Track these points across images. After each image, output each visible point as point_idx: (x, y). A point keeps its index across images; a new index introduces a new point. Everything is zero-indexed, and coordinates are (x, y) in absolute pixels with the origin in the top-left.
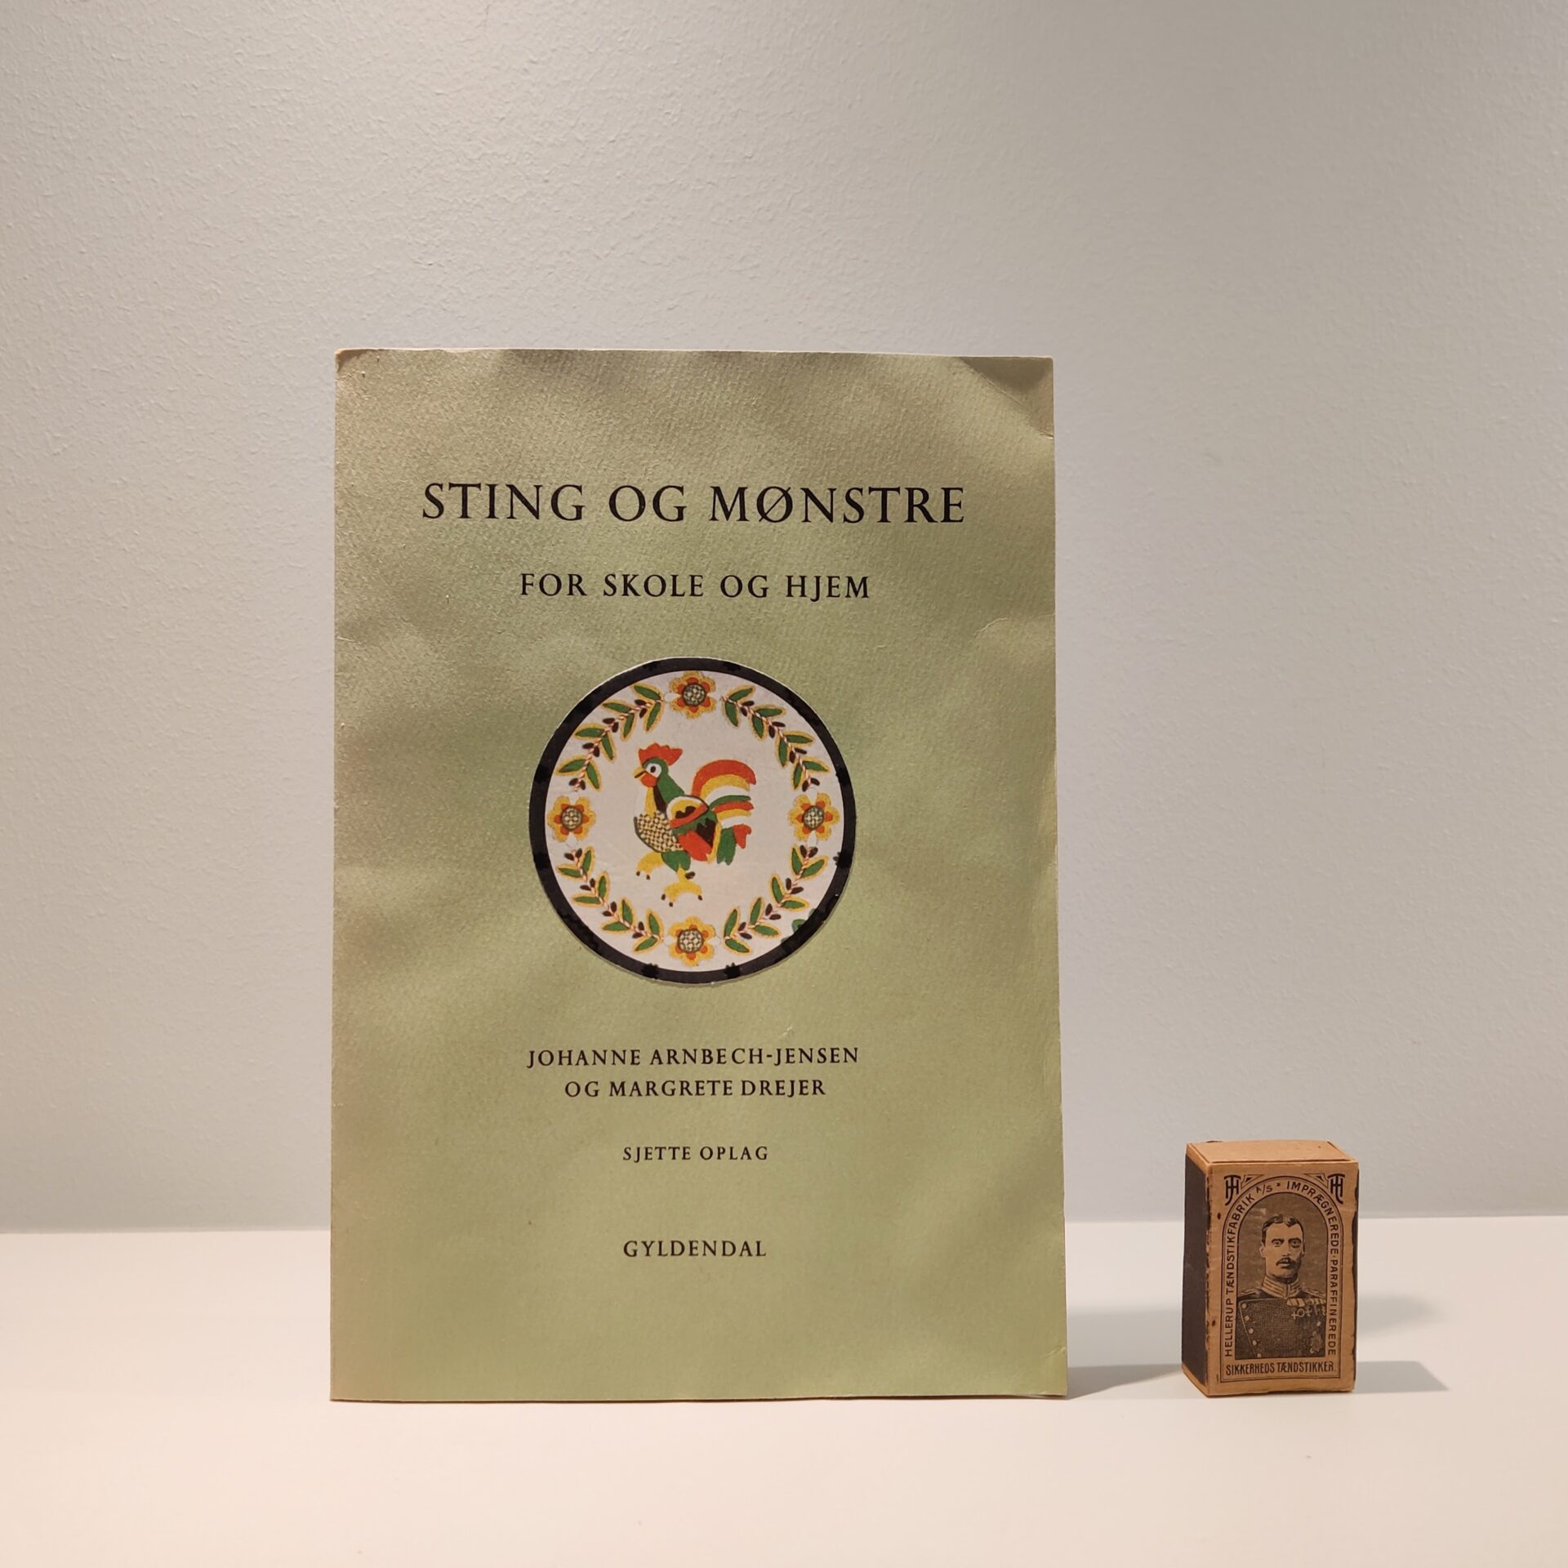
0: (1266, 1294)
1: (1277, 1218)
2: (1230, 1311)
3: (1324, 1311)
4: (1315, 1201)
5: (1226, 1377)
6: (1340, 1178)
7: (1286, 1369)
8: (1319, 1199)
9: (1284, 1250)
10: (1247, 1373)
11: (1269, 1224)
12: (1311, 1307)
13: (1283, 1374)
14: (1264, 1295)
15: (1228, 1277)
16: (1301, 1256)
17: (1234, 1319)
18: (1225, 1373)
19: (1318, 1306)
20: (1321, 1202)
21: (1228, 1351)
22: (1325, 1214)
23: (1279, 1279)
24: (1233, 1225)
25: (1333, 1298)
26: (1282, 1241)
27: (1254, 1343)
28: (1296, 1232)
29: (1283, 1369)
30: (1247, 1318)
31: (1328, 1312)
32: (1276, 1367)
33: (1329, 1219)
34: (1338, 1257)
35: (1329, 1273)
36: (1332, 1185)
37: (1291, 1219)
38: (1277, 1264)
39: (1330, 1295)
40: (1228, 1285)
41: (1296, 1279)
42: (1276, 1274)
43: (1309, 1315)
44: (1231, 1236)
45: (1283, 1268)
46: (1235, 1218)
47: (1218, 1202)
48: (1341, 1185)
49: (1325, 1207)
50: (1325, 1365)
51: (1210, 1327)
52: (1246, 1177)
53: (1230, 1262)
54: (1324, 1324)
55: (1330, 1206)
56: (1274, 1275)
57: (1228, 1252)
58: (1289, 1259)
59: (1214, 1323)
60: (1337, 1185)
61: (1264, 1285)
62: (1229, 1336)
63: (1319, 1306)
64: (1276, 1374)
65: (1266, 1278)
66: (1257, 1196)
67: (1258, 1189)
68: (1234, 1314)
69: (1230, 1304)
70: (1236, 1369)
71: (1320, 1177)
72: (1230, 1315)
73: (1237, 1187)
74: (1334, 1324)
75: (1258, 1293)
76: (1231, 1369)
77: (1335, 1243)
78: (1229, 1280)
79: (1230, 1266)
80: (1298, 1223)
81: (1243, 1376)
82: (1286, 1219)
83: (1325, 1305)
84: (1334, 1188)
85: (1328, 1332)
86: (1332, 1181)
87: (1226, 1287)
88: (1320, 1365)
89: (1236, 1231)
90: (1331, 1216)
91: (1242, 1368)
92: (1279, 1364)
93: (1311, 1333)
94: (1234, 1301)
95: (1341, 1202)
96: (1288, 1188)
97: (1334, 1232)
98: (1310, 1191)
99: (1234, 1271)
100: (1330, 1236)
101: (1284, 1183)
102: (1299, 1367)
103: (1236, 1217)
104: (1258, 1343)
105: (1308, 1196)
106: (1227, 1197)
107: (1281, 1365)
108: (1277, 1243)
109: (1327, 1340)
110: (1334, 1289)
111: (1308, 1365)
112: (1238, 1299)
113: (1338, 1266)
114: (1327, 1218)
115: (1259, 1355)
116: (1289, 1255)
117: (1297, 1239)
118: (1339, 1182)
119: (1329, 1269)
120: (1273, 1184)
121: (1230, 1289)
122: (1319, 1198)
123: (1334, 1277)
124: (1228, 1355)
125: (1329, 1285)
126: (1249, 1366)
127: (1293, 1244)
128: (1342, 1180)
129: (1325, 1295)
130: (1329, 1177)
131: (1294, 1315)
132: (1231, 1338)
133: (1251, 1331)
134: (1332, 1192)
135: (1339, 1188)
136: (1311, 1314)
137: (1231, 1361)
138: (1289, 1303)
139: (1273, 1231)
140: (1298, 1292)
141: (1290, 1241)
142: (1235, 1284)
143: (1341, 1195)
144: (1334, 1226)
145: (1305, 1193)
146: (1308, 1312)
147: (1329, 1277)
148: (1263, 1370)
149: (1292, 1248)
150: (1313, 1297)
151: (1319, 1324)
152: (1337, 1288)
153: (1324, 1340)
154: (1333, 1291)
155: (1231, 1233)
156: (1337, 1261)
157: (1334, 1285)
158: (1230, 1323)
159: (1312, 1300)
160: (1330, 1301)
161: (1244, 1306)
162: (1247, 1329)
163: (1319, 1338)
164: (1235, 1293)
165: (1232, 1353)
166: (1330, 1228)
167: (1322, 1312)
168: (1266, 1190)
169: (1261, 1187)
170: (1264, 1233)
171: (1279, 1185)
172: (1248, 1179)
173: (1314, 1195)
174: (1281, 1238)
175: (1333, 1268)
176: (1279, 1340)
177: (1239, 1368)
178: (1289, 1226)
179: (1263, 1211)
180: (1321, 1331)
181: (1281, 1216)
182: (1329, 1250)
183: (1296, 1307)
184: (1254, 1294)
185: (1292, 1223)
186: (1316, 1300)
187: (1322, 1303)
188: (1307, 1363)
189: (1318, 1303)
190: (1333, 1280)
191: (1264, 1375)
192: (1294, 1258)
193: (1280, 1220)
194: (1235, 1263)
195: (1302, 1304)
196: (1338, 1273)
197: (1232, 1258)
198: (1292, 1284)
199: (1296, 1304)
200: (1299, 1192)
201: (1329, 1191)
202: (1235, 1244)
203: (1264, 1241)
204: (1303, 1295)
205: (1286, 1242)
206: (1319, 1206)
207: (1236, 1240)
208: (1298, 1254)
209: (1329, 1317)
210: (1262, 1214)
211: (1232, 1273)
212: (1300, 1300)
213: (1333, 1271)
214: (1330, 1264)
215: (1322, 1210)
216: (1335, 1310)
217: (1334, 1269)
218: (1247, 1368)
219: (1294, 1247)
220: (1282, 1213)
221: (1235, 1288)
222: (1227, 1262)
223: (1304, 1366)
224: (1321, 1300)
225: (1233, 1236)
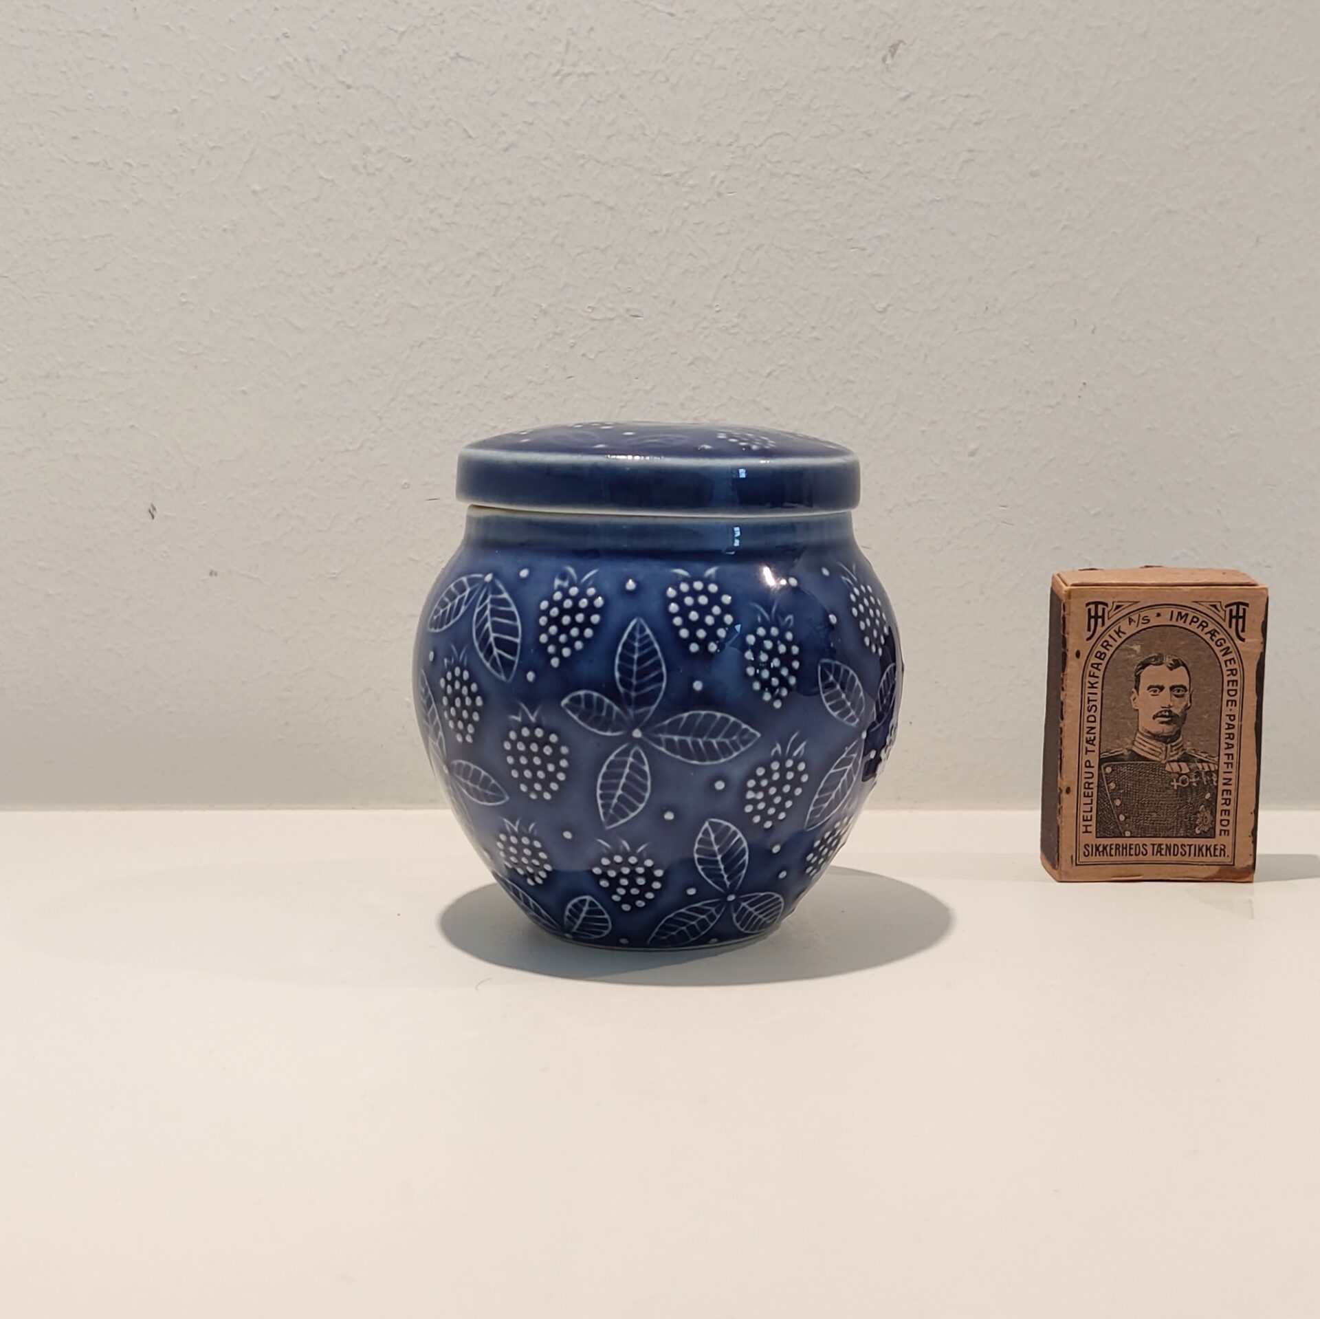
0: (1139, 756)
1: (1156, 658)
2: (1091, 775)
3: (1215, 779)
4: (1207, 638)
5: (1083, 859)
6: (1241, 607)
7: (1163, 852)
8: (1213, 635)
9: (1165, 698)
10: (1111, 855)
11: (1144, 665)
12: (1198, 774)
13: (1159, 858)
14: (1135, 756)
15: (1088, 733)
16: (1187, 708)
17: (1095, 786)
18: (1082, 853)
19: (1206, 773)
20: (1215, 639)
21: (1086, 826)
22: (1220, 655)
23: (1155, 736)
24: (1096, 666)
25: (1228, 764)
26: (1162, 688)
27: (1122, 818)
28: (1180, 677)
29: (1159, 851)
30: (1113, 785)
31: (1221, 781)
32: (1150, 849)
33: (1226, 662)
34: (1236, 710)
35: (1223, 731)
36: (1231, 617)
37: (1173, 660)
38: (1154, 717)
39: (1224, 759)
40: (1087, 742)
41: (1178, 738)
42: (1153, 731)
43: (1195, 784)
44: (1093, 680)
45: (1162, 723)
46: (1099, 658)
47: (1076, 639)
48: (1244, 617)
49: (1221, 645)
50: (1215, 849)
51: (1064, 795)
52: (1115, 604)
53: (1092, 713)
54: (1215, 796)
55: (1228, 644)
56: (1149, 732)
57: (1089, 701)
58: (1170, 711)
59: (1068, 791)
60: (1238, 617)
61: (1136, 743)
62: (1088, 808)
63: (1209, 773)
64: (1149, 857)
65: (1138, 735)
66: (1128, 629)
67: (1131, 621)
68: (1095, 780)
69: (1090, 767)
70: (1097, 849)
71: (1215, 606)
72: (1090, 781)
73: (1103, 617)
74: (1228, 797)
75: (1126, 752)
76: (1090, 849)
77: (1232, 693)
78: (1089, 736)
79: (1092, 719)
80: (1184, 665)
81: (1105, 858)
82: (1168, 660)
83: (1217, 772)
84: (1234, 621)
85: (1219, 807)
86: (1231, 611)
87: (1085, 745)
88: (1208, 849)
89: (1100, 674)
90: (1228, 657)
91: (1105, 848)
92: (1153, 845)
93: (1198, 807)
94: (1095, 763)
95: (1243, 640)
96: (1171, 619)
97: (1232, 678)
98: (1201, 625)
99: (1097, 725)
100: (1225, 683)
101: (1166, 613)
102: (1180, 850)
103: (1100, 656)
104: (1126, 818)
105: (1198, 631)
106: (1089, 630)
107: (1156, 847)
108: (1155, 691)
109: (1219, 817)
110: (1229, 751)
111: (1193, 848)
112: (1101, 761)
113: (1236, 723)
114: (1222, 659)
115: (1128, 834)
116: (1170, 706)
117: (1184, 687)
118: (1241, 614)
119: (1224, 726)
120: (1151, 614)
121: (1090, 747)
122: (1213, 633)
123: (1231, 737)
124: (1086, 832)
125: (1223, 746)
126: (1114, 847)
127: (1176, 693)
128: (1244, 610)
129: (1216, 759)
130: (1227, 606)
131: (1175, 784)
132: (1091, 811)
133: (1118, 803)
134: (1230, 626)
135: (1241, 621)
136: (1198, 783)
137: (1091, 839)
138: (1168, 768)
139: (1151, 675)
140: (1180, 754)
141: (1172, 688)
142: (1097, 742)
143: (1243, 630)
144: (1232, 670)
145: (1193, 627)
146: (1194, 780)
147: (1223, 736)
148: (1133, 852)
149: (1174, 697)
150: (1201, 761)
151: (1208, 796)
152: (1234, 751)
153: (1215, 817)
154: (1228, 755)
155: (1093, 676)
156: (1234, 716)
157: (1230, 746)
158: (1090, 791)
159: (1199, 765)
160: (1223, 768)
161: (1109, 770)
162: (1113, 800)
163: (1208, 814)
164: (1097, 752)
165: (1093, 829)
166: (1226, 673)
167: (1212, 780)
168: (1141, 621)
169: (1135, 617)
170: (1138, 678)
171: (1159, 615)
172: (1118, 607)
173: (1206, 630)
174: (1160, 684)
175: (1229, 725)
176: (1154, 815)
177: (1101, 849)
178: (1171, 669)
179: (1137, 648)
180: (1212, 805)
181: (1161, 656)
182: (1225, 702)
183: (1177, 773)
184: (1122, 754)
185: (1176, 664)
186: (1204, 764)
187: (1213, 769)
188: (1190, 846)
189: (1207, 769)
190: (1228, 741)
191: (1133, 858)
192: (1176, 711)
193: (1159, 661)
194: (1098, 715)
195: (1186, 770)
196: (1235, 731)
197: (1094, 708)
198: (1173, 744)
199: (1179, 770)
200: (1187, 626)
201: (1226, 625)
202: (1099, 691)
203: (1137, 688)
204: (1187, 758)
205: (1167, 690)
206: (1213, 644)
207: (1099, 685)
208: (1184, 704)
209: (1220, 787)
210: (1135, 651)
211: (1093, 728)
212: (1183, 765)
213: (1229, 728)
214: (1225, 720)
215: (1217, 649)
216: (1230, 779)
217: (1230, 727)
218: (1111, 849)
219: (1177, 696)
220: (1162, 651)
221: (1097, 746)
222: (1087, 714)
223: (1187, 849)
224: (1211, 765)
225: (1096, 680)
